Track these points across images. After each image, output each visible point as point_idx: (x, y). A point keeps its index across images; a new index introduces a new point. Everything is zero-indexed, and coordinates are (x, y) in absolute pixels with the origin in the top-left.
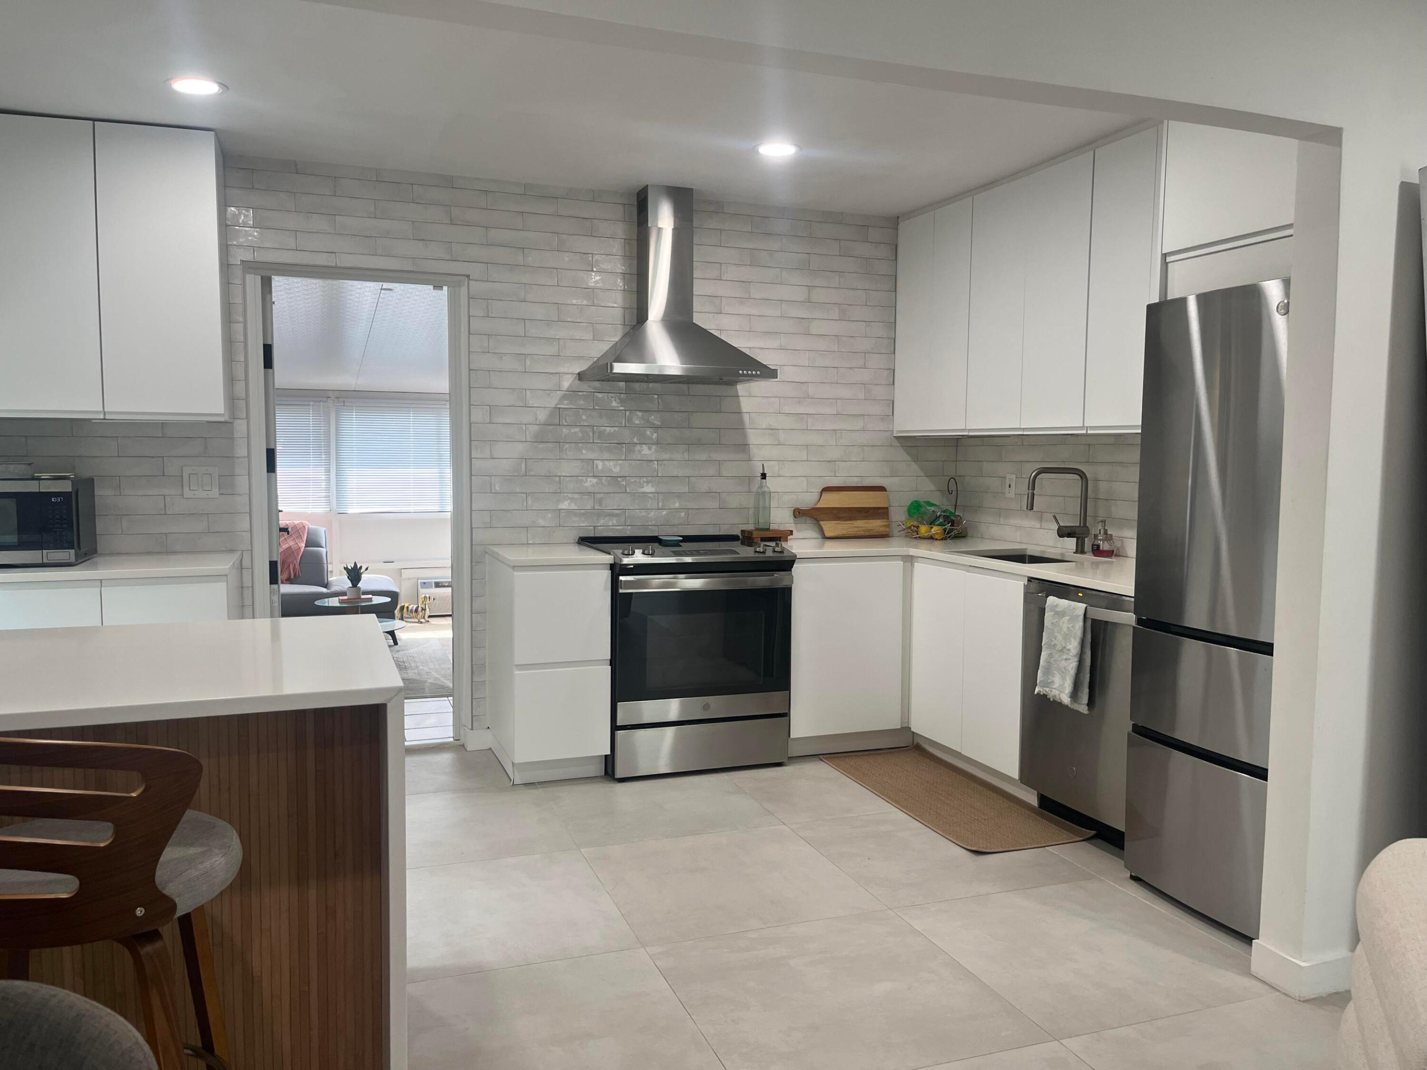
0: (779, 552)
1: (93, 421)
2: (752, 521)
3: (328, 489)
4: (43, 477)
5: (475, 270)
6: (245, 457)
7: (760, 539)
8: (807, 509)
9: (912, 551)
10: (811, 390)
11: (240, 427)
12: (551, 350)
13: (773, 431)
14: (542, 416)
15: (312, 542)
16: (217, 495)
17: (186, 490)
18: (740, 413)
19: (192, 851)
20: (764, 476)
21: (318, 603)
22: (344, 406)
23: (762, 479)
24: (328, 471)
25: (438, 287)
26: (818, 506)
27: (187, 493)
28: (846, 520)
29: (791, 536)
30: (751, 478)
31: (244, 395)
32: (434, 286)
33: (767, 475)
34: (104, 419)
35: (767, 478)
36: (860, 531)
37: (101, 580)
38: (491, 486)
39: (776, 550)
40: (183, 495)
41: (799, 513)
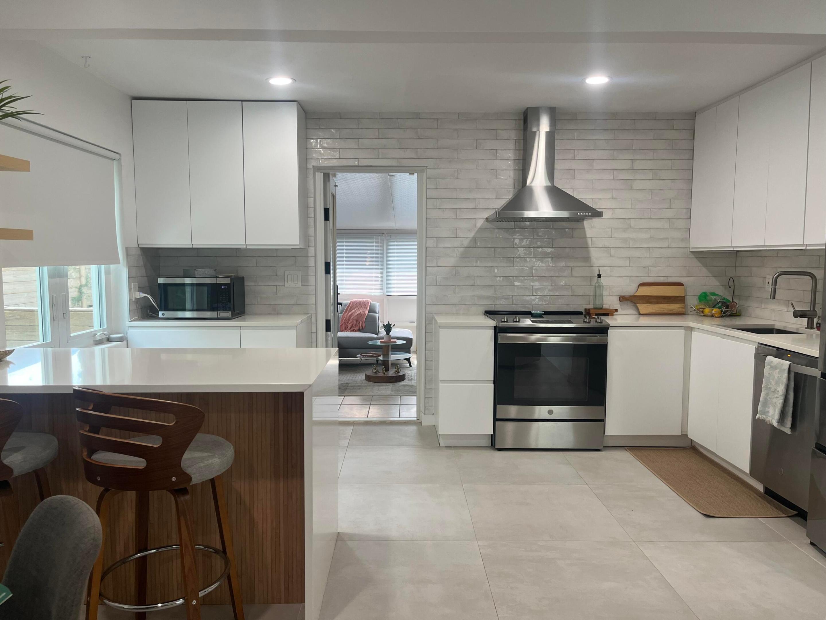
0: (599, 322)
1: (242, 249)
2: (592, 303)
3: (382, 283)
4: (220, 276)
5: (430, 163)
6: (314, 266)
7: (595, 314)
8: (629, 296)
9: (691, 324)
10: (633, 223)
11: (311, 250)
12: (471, 205)
13: (607, 249)
14: (466, 243)
15: (372, 310)
16: (300, 286)
17: (286, 283)
18: (585, 238)
19: (206, 454)
20: (599, 276)
21: (369, 343)
22: (391, 238)
23: (598, 278)
24: (382, 273)
25: (412, 174)
26: (635, 295)
27: (287, 285)
28: (655, 304)
29: (616, 313)
30: (591, 277)
31: (313, 235)
32: (410, 173)
33: (601, 276)
34: (246, 248)
35: (601, 277)
36: (664, 311)
37: (241, 327)
38: (436, 281)
39: (597, 321)
40: (284, 285)
41: (623, 299)
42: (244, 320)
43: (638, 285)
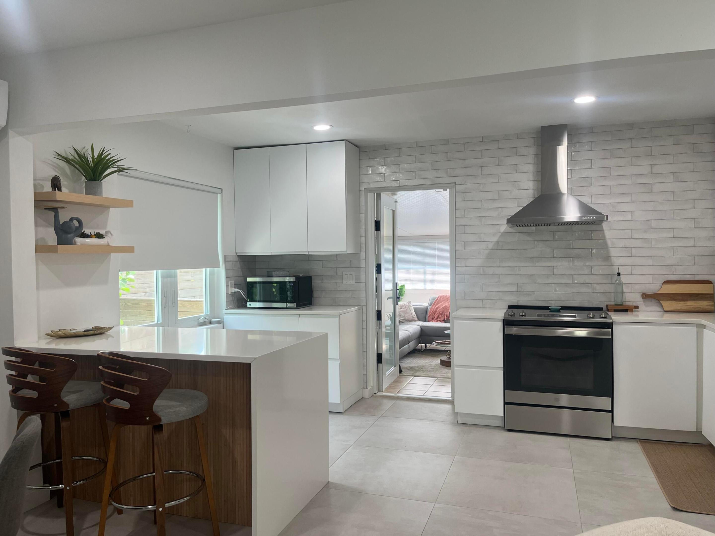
0: (603, 317)
2: (613, 300)
5: (458, 180)
6: (364, 267)
8: (653, 293)
9: (703, 322)
11: (363, 255)
12: (496, 213)
13: (627, 249)
14: (490, 246)
16: (354, 283)
17: (344, 281)
18: (604, 239)
20: (619, 274)
23: (618, 276)
25: (445, 189)
29: (635, 309)
30: (612, 275)
31: (364, 243)
32: (443, 189)
33: (621, 274)
34: (309, 254)
35: (621, 275)
36: (690, 308)
37: (300, 315)
38: (465, 280)
39: (601, 316)
40: (342, 283)
41: (646, 296)
42: (311, 310)
43: (662, 282)
